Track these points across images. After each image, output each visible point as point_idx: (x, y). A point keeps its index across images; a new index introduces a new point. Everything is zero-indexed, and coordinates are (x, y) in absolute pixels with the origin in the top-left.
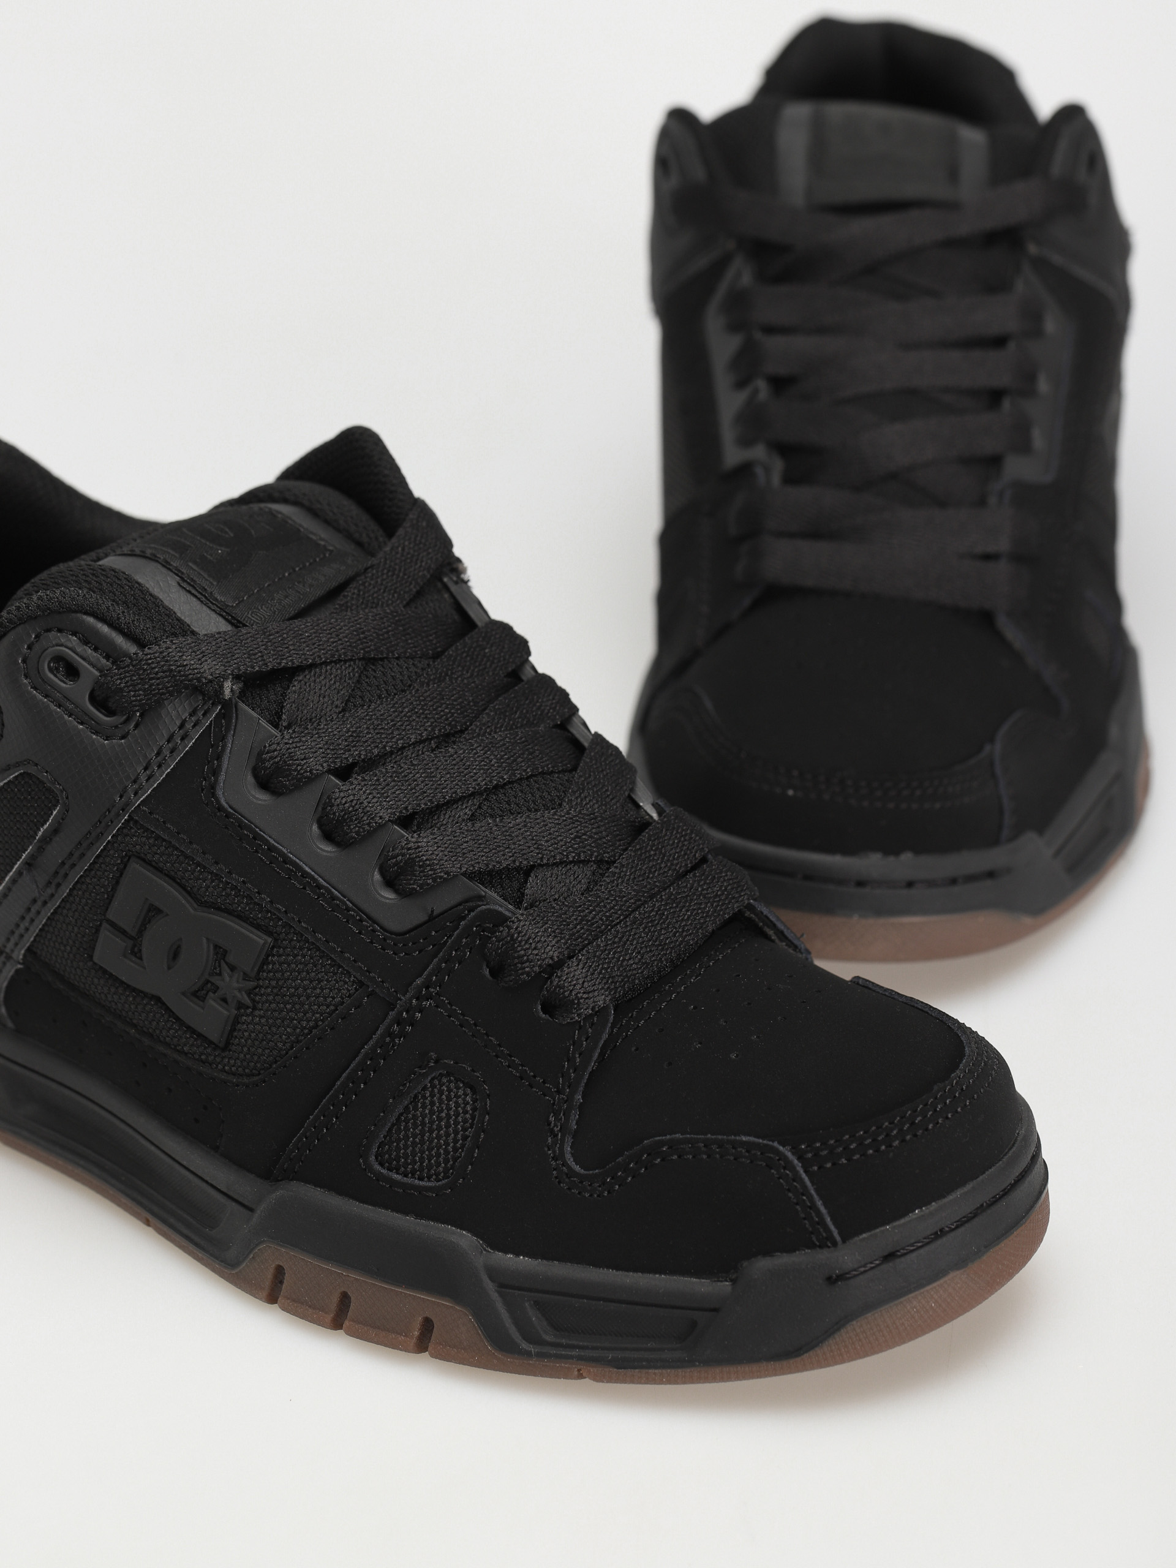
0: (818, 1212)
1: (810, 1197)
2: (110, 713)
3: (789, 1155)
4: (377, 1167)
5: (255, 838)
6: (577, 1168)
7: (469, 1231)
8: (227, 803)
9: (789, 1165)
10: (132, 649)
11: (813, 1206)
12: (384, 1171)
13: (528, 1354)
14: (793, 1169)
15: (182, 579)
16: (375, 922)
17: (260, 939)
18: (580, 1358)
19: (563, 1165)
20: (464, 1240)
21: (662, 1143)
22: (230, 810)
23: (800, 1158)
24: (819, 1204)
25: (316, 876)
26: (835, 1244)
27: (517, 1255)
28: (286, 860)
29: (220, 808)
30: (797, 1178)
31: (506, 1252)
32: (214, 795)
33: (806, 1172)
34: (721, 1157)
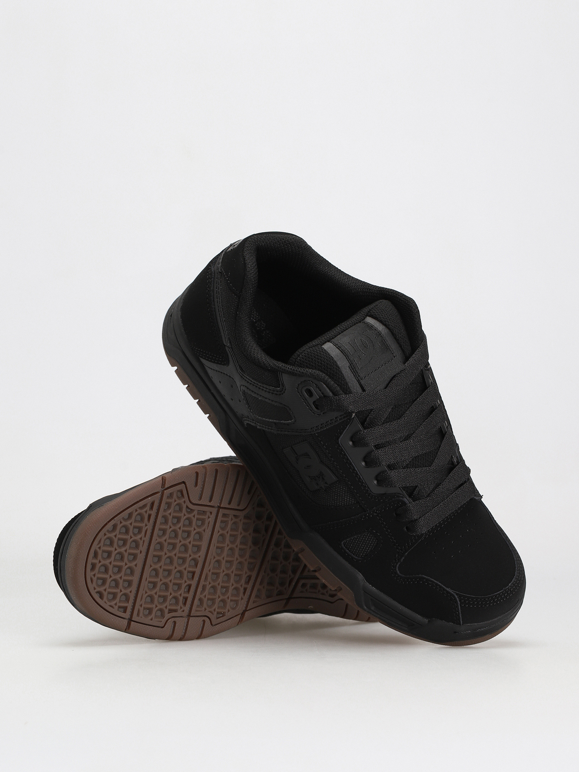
0: (459, 617)
1: (459, 613)
2: (317, 408)
3: (458, 599)
4: (343, 545)
5: (344, 455)
6: (398, 572)
7: (362, 574)
8: (340, 443)
9: (456, 602)
10: (331, 394)
11: (459, 615)
12: (344, 547)
13: (365, 610)
14: (457, 604)
15: (350, 365)
16: (369, 488)
17: (335, 478)
18: (379, 618)
19: (395, 569)
20: (360, 576)
21: (424, 578)
22: (341, 445)
23: (460, 601)
24: (460, 615)
25: (358, 471)
26: (460, 625)
27: (373, 586)
28: (351, 464)
29: (338, 443)
30: (457, 607)
31: (370, 584)
32: (338, 439)
33: (460, 605)
34: (439, 590)
